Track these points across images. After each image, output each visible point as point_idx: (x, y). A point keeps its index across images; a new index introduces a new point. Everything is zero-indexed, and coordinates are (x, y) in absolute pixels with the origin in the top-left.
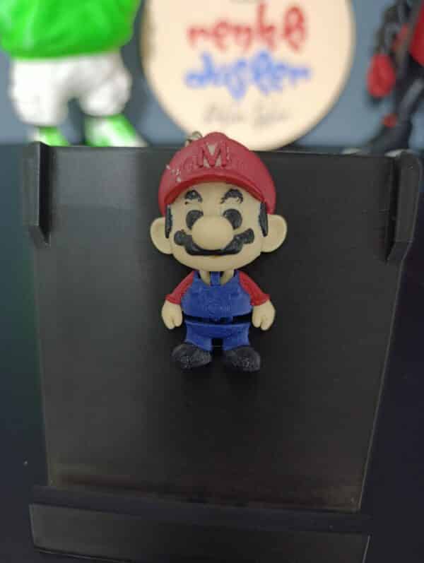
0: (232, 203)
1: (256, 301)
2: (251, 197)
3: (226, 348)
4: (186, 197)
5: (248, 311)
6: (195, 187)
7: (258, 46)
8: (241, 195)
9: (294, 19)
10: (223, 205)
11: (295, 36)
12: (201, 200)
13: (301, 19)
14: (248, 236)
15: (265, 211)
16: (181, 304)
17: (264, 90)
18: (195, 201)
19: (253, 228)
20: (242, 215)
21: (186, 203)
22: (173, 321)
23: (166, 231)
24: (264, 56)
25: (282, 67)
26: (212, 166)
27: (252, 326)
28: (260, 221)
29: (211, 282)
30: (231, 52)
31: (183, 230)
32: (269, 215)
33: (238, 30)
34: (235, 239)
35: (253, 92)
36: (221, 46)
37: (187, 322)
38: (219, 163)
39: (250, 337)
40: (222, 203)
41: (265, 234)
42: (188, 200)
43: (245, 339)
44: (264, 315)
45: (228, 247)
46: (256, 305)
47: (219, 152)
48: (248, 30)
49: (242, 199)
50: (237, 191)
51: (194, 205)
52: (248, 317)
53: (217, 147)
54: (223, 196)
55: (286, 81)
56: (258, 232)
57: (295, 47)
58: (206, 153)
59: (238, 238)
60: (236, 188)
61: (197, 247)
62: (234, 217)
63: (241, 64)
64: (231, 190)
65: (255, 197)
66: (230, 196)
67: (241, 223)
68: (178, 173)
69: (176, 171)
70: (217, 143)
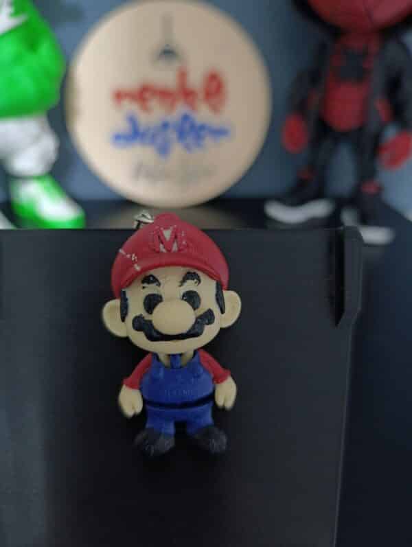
0: (190, 285)
1: (218, 379)
2: (207, 278)
3: (190, 431)
4: (143, 282)
5: (211, 390)
6: (152, 272)
7: (180, 109)
8: (198, 277)
10: (182, 288)
12: (159, 285)
14: (208, 317)
15: (220, 288)
16: (141, 389)
17: (187, 147)
18: (153, 285)
19: (211, 308)
20: (201, 296)
21: (144, 288)
22: (133, 408)
23: (121, 314)
24: (186, 118)
25: (202, 127)
26: (169, 251)
27: (215, 405)
28: (217, 300)
29: (171, 363)
30: (156, 114)
31: (141, 315)
32: (224, 292)
34: (196, 322)
35: (177, 150)
36: (145, 108)
37: (148, 407)
38: (175, 248)
39: (214, 416)
40: (180, 286)
41: (222, 311)
42: (145, 285)
43: (209, 419)
44: (227, 393)
45: (190, 331)
46: (218, 383)
47: (175, 237)
49: (199, 281)
50: (194, 273)
51: (151, 289)
52: (212, 397)
53: (173, 232)
54: (181, 279)
55: (208, 140)
56: (216, 311)
57: (215, 109)
58: (162, 238)
59: (199, 320)
60: (192, 271)
61: (158, 332)
62: (192, 298)
63: (165, 126)
64: (189, 273)
65: (212, 278)
66: (188, 279)
67: (200, 303)
68: (133, 259)
69: (131, 257)
70: (171, 228)
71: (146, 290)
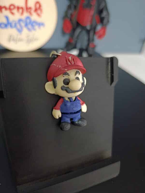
9: (38, 6)
11: (39, 12)
12: (69, 75)
13: (40, 6)
17: (29, 30)
23: (54, 86)
24: (28, 18)
25: (35, 22)
26: (71, 64)
31: (64, 86)
33: (18, 8)
35: (25, 31)
36: (13, 14)
38: (73, 63)
40: (75, 76)
42: (64, 76)
45: (80, 89)
46: (82, 105)
47: (73, 59)
48: (22, 8)
49: (80, 74)
50: (78, 71)
51: (66, 77)
55: (36, 27)
57: (39, 15)
61: (71, 90)
63: (20, 20)
66: (77, 73)
68: (60, 67)
69: (59, 66)
70: (71, 56)
71: (64, 77)
